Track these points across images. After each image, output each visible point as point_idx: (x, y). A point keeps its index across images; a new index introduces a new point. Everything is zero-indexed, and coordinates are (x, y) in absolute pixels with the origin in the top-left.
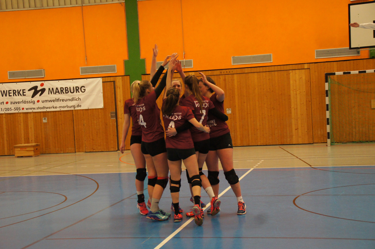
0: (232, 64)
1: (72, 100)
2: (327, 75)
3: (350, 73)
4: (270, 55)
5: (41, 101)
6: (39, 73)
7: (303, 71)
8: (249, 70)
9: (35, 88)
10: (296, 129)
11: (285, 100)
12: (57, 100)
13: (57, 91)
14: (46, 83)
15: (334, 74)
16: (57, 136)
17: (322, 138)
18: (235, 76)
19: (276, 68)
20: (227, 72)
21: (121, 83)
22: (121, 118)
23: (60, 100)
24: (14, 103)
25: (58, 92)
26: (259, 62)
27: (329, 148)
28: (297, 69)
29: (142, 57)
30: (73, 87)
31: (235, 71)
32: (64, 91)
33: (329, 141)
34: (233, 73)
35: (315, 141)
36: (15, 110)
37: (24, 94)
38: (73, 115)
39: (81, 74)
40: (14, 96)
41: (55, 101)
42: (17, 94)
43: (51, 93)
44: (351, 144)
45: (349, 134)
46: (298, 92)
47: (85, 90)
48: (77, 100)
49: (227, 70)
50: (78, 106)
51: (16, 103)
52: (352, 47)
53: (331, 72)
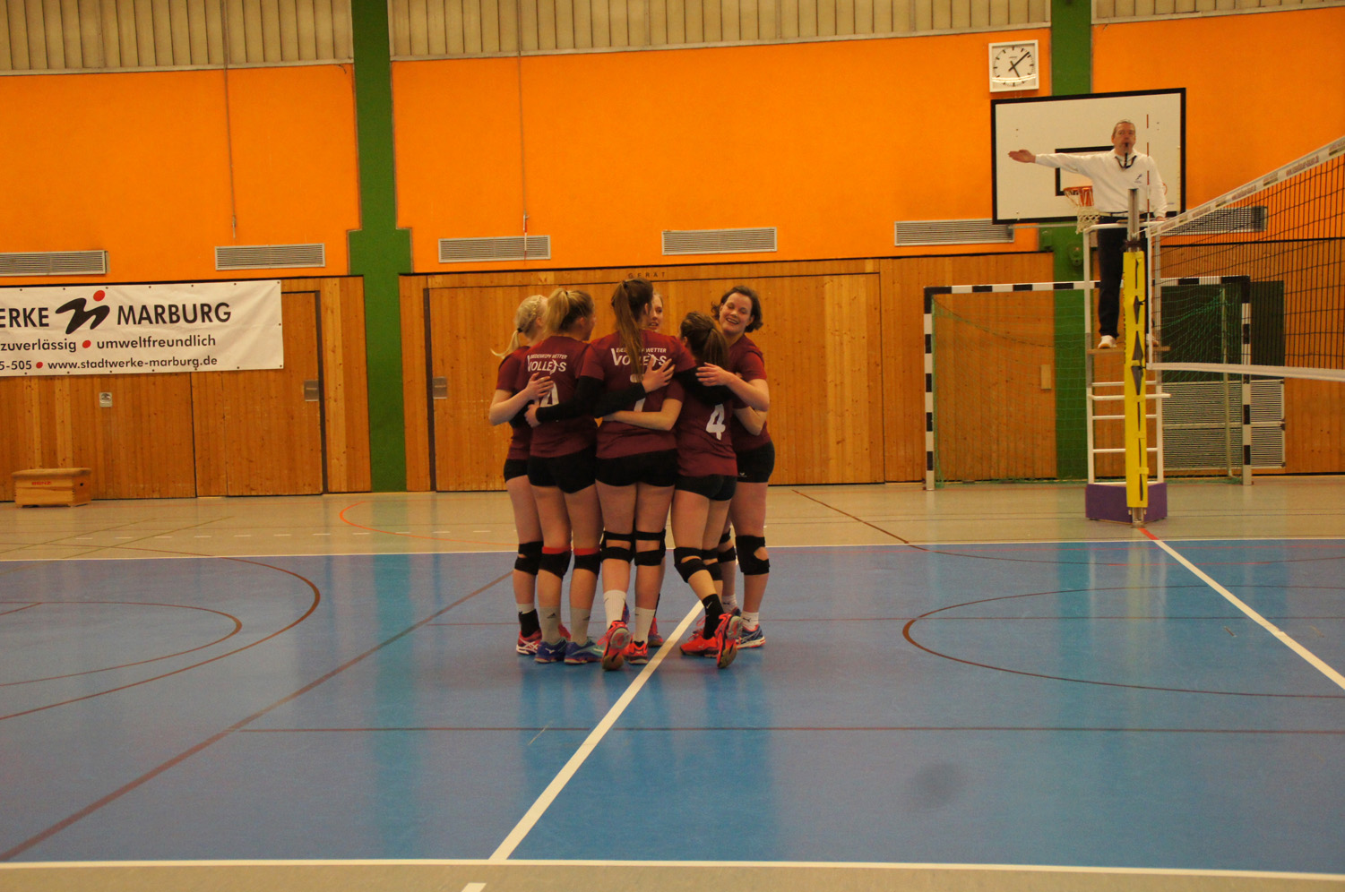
0: (664, 253)
1: (188, 343)
3: (989, 289)
4: (772, 232)
5: (94, 345)
6: (93, 260)
7: (862, 278)
8: (711, 272)
9: (78, 304)
10: (838, 443)
11: (809, 359)
12: (143, 343)
13: (145, 315)
14: (110, 291)
15: (948, 290)
16: (142, 449)
17: (909, 470)
18: (671, 285)
19: (787, 269)
21: (338, 297)
22: (336, 401)
23: (154, 342)
24: (12, 348)
25: (149, 318)
26: (742, 248)
27: (930, 495)
28: (843, 272)
29: (401, 224)
30: (195, 306)
31: (671, 273)
32: (166, 316)
33: (930, 475)
34: (665, 278)
35: (891, 476)
36: (14, 367)
37: (44, 321)
38: (191, 386)
39: (217, 269)
40: (11, 325)
41: (138, 345)
42: (21, 319)
43: (127, 322)
44: (987, 485)
45: (982, 458)
46: (846, 338)
47: (228, 314)
48: (205, 342)
49: (649, 270)
50: (207, 362)
51: (19, 349)
52: (1000, 217)
53: (940, 285)
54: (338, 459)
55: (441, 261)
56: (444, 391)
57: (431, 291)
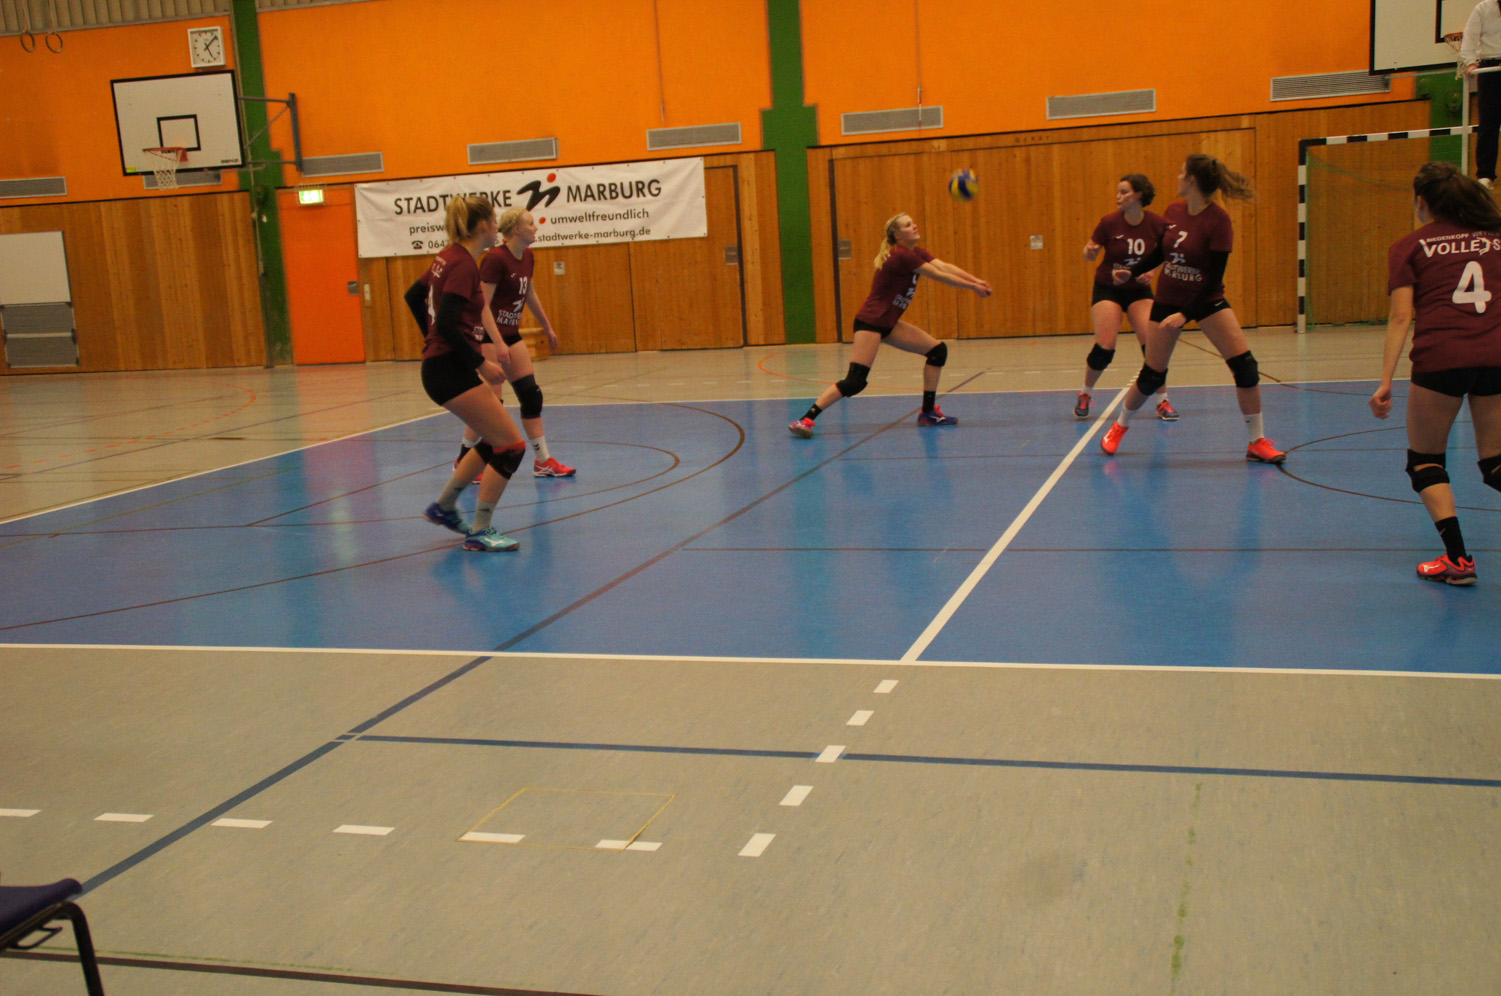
1: (626, 216)
2: (1304, 145)
3: (1365, 138)
4: (1151, 93)
5: (548, 221)
6: (546, 147)
7: (1238, 135)
8: (1093, 133)
9: (534, 186)
12: (588, 218)
13: (589, 193)
14: (560, 173)
15: (1323, 142)
16: (590, 311)
17: (1280, 314)
18: (1056, 148)
19: (1164, 128)
20: (1033, 139)
21: (754, 171)
22: (753, 263)
23: (597, 216)
25: (592, 196)
26: (1121, 110)
27: (1302, 338)
28: (1219, 128)
29: (808, 101)
31: (1055, 136)
32: (607, 193)
33: (1301, 319)
34: (1050, 141)
38: (629, 255)
39: (650, 149)
41: (585, 220)
43: (575, 198)
44: (1357, 327)
45: (1352, 302)
47: (659, 189)
48: (641, 215)
49: (1035, 134)
50: (642, 232)
52: (1377, 68)
53: (1314, 137)
54: (756, 316)
55: (844, 133)
56: (848, 253)
57: (835, 163)
